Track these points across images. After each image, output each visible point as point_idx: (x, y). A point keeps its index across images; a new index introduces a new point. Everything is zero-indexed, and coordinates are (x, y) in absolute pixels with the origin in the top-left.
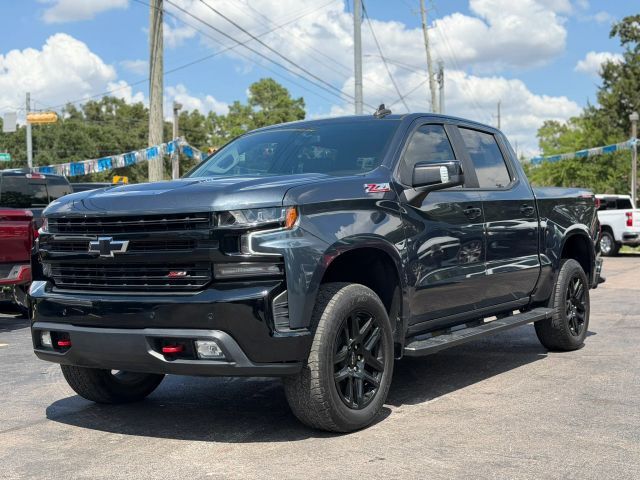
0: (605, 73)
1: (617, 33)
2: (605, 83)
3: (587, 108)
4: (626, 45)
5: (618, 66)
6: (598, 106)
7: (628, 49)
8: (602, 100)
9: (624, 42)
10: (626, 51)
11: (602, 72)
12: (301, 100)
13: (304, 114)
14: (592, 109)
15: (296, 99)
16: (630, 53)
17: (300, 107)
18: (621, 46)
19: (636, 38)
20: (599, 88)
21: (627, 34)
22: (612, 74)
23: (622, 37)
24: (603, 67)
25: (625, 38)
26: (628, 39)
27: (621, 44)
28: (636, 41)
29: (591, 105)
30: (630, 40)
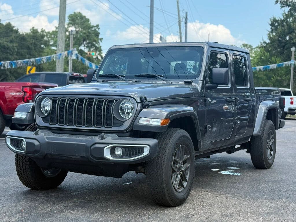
0: (272, 23)
1: (279, 2)
2: (271, 29)
3: (262, 42)
4: (283, 9)
5: (279, 20)
6: (268, 41)
7: (284, 11)
8: (270, 38)
9: (282, 7)
10: (283, 13)
11: (270, 23)
12: (98, 26)
13: (99, 33)
14: (265, 42)
15: (95, 25)
16: (285, 13)
17: (97, 30)
18: (281, 9)
19: (289, 6)
20: (268, 31)
21: (284, 3)
22: (275, 24)
23: (281, 4)
24: (271, 20)
25: (282, 5)
26: (284, 5)
27: (281, 8)
28: (288, 7)
29: (264, 40)
30: (285, 6)
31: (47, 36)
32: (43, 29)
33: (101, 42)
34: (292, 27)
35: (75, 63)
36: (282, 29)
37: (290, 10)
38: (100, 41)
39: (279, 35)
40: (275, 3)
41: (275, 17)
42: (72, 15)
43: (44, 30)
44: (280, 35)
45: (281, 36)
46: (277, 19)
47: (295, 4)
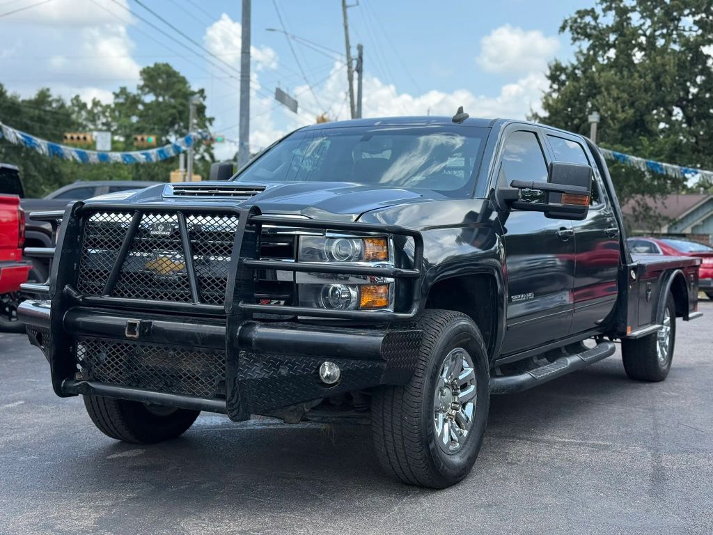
0: (552, 74)
1: (568, 29)
2: (551, 87)
3: (530, 114)
4: (578, 43)
5: (566, 68)
6: (543, 114)
7: (580, 47)
8: (547, 106)
9: (574, 40)
10: (577, 50)
11: (548, 73)
12: (202, 92)
13: (205, 108)
14: (536, 116)
15: (197, 90)
16: (582, 53)
17: (201, 99)
18: (572, 44)
19: (589, 36)
20: (544, 92)
21: (579, 30)
22: (559, 76)
23: (573, 34)
24: (550, 68)
25: (576, 36)
26: (579, 36)
27: (572, 42)
28: (589, 40)
29: (535, 111)
30: (583, 37)
31: (104, 113)
32: (97, 100)
33: (211, 124)
34: (597, 81)
35: (153, 167)
36: (574, 87)
37: (591, 45)
38: (208, 124)
39: (567, 99)
40: (560, 31)
41: (559, 61)
42: (148, 68)
43: (99, 102)
44: (570, 100)
45: (572, 101)
46: (564, 65)
47: (602, 32)
